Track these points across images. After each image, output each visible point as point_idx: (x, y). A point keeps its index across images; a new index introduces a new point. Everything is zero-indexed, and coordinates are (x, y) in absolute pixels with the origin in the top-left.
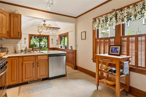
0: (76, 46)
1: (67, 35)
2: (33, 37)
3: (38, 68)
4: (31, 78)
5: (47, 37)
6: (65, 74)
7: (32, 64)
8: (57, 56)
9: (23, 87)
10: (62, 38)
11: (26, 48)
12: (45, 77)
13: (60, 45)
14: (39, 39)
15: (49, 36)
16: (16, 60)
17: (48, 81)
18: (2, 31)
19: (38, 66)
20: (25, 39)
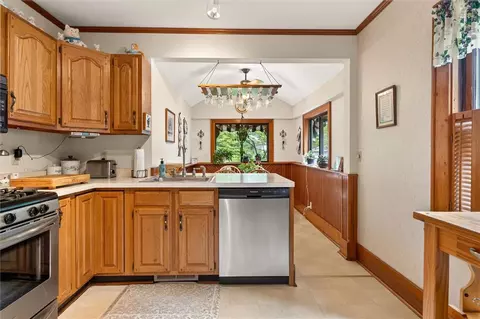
0: (357, 156)
1: (326, 113)
2: (225, 128)
3: (182, 234)
4: (159, 264)
5: (266, 126)
6: (286, 273)
7: (162, 217)
8: (249, 197)
9: (136, 291)
10: (314, 126)
11: (162, 162)
12: (205, 271)
13: (306, 153)
14: (240, 135)
15: (272, 121)
16: (114, 200)
17: (216, 287)
18: (88, 111)
19: (181, 227)
20: (201, 134)
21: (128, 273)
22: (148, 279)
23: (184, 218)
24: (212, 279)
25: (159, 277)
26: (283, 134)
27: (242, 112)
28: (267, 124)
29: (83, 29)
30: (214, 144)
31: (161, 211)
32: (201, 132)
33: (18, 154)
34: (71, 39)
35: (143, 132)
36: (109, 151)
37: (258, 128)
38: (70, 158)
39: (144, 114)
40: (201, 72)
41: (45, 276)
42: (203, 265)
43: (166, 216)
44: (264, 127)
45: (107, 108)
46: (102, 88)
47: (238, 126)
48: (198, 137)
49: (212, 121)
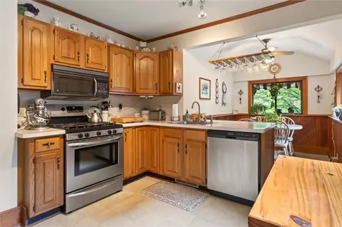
2: (261, 87)
3: (187, 156)
4: (175, 172)
8: (227, 137)
11: (187, 112)
14: (271, 92)
15: (305, 78)
18: (147, 84)
19: (186, 152)
20: (241, 93)
21: (161, 173)
22: (171, 180)
23: (188, 146)
24: (203, 189)
25: (177, 180)
26: (318, 89)
27: (275, 73)
28: (301, 81)
29: (149, 41)
30: (251, 99)
31: (176, 141)
32: (241, 91)
33: (120, 107)
34: (142, 48)
35: (174, 94)
36: (163, 105)
37: (293, 85)
38: (145, 109)
39: (176, 84)
40: (229, 49)
41: (116, 162)
42: (199, 178)
43: (178, 144)
44: (298, 84)
45: (156, 81)
46: (154, 71)
47: (272, 84)
48: (239, 95)
49: (250, 82)
